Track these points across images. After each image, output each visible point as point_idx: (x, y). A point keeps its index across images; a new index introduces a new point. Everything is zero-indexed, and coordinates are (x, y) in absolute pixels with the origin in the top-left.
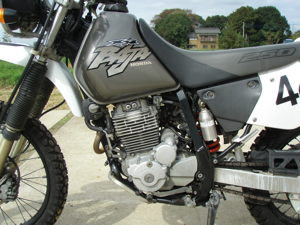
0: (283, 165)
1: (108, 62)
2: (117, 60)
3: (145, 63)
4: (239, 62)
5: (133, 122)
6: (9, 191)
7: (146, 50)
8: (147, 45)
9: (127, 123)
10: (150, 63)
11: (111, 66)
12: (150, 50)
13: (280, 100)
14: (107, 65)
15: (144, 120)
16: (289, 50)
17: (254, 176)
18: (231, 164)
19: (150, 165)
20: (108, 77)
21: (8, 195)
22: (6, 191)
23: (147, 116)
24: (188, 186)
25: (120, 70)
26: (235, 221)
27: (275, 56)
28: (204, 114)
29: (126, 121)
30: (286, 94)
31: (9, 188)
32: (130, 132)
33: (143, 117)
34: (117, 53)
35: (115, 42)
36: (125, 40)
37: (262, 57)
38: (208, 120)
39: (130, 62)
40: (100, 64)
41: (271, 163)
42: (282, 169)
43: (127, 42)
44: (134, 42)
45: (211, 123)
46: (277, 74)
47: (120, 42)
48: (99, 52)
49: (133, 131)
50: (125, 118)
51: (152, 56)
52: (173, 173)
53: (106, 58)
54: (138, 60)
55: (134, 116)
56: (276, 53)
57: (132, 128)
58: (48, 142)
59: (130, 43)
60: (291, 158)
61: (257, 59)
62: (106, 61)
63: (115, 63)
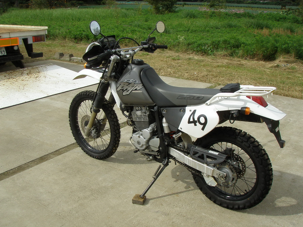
0: (197, 155)
1: (123, 89)
2: (127, 89)
3: (139, 91)
4: (177, 99)
5: (138, 116)
6: (94, 134)
7: (141, 85)
8: (142, 83)
9: (136, 116)
10: (141, 91)
11: (124, 91)
12: (143, 85)
13: (189, 122)
14: (123, 90)
15: (142, 116)
16: (200, 97)
19: (139, 137)
20: (123, 95)
21: (94, 135)
22: (93, 133)
23: (143, 114)
24: (156, 152)
25: (128, 93)
27: (193, 99)
28: (164, 120)
29: (136, 114)
30: (191, 120)
31: (95, 132)
32: (137, 120)
34: (127, 85)
35: (127, 81)
36: (132, 80)
37: (187, 98)
38: (165, 123)
39: (132, 90)
40: (120, 90)
41: (192, 153)
42: (196, 157)
43: (133, 81)
44: (136, 81)
45: (167, 125)
46: (193, 108)
47: (129, 81)
48: (120, 84)
49: (138, 120)
50: (135, 113)
51: (144, 89)
52: (150, 143)
53: (123, 87)
54: (136, 90)
55: (139, 113)
56: (194, 97)
57: (138, 119)
58: (111, 116)
60: (202, 153)
61: (185, 99)
62: (123, 88)
63: (126, 90)
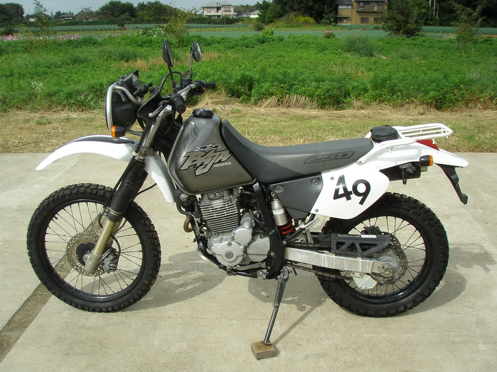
0: (344, 247)
1: (196, 165)
2: (203, 163)
3: (226, 164)
4: (304, 163)
5: (217, 209)
6: (111, 263)
7: (227, 152)
8: (228, 148)
9: (212, 210)
10: (230, 163)
11: (198, 167)
12: (231, 152)
13: (337, 196)
14: (195, 167)
15: (226, 207)
16: (347, 154)
17: (319, 255)
18: (300, 245)
19: (230, 244)
20: (196, 176)
21: (110, 267)
22: (109, 263)
23: (229, 203)
24: (262, 262)
25: (206, 170)
26: (316, 295)
27: (335, 158)
28: (276, 204)
29: (211, 207)
30: (341, 192)
31: (111, 261)
32: (214, 216)
33: (225, 204)
34: (202, 157)
36: (210, 146)
37: (324, 160)
38: (279, 209)
39: (214, 164)
40: (190, 166)
41: (334, 246)
42: (343, 251)
43: (212, 147)
44: (217, 147)
45: (282, 211)
46: (336, 173)
47: (205, 147)
48: (188, 157)
49: (216, 216)
50: (210, 205)
51: (232, 158)
52: (249, 251)
53: (194, 161)
54: (220, 162)
55: (218, 204)
56: (336, 156)
57: (216, 214)
59: (214, 148)
60: (351, 242)
61: (320, 161)
62: (194, 163)
63: (201, 165)
